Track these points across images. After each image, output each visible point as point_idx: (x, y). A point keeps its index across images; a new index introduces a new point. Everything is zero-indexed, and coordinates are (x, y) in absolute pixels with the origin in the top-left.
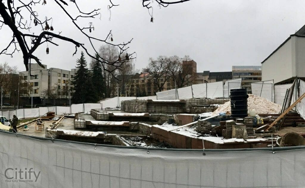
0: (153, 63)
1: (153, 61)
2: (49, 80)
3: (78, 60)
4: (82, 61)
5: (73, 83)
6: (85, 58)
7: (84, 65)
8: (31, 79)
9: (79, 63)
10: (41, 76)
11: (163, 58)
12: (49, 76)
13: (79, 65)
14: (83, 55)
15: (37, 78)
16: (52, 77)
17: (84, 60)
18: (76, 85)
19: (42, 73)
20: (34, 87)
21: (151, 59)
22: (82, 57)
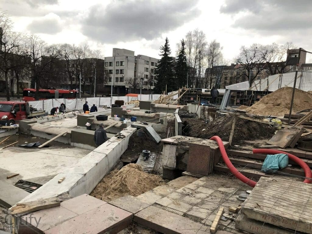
0: (245, 52)
1: (245, 49)
2: (135, 68)
3: (162, 47)
4: (166, 49)
5: (156, 72)
6: (169, 45)
7: (169, 53)
8: (116, 66)
9: (163, 51)
10: (127, 63)
11: (257, 47)
12: (136, 64)
13: (163, 52)
14: (168, 41)
15: (123, 65)
16: (139, 65)
17: (169, 47)
18: (158, 75)
19: (128, 59)
20: (119, 74)
21: (243, 47)
22: (166, 44)
